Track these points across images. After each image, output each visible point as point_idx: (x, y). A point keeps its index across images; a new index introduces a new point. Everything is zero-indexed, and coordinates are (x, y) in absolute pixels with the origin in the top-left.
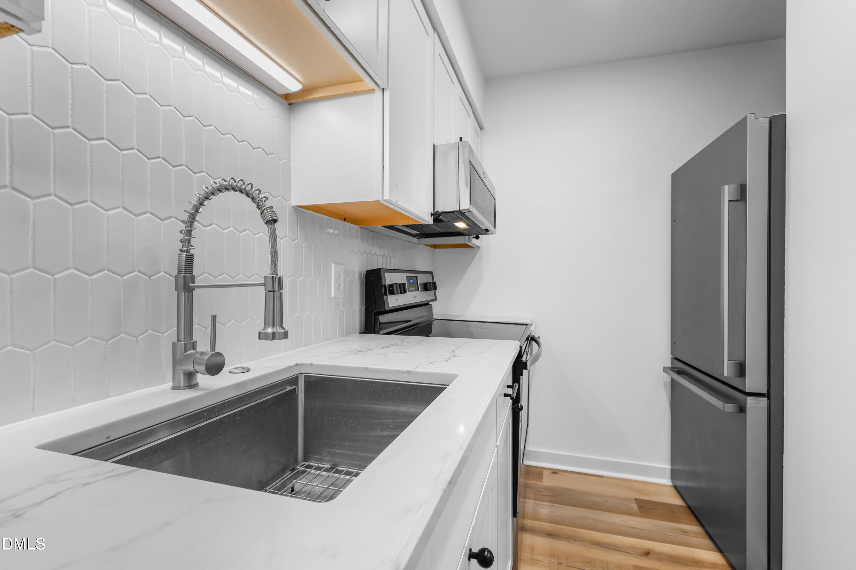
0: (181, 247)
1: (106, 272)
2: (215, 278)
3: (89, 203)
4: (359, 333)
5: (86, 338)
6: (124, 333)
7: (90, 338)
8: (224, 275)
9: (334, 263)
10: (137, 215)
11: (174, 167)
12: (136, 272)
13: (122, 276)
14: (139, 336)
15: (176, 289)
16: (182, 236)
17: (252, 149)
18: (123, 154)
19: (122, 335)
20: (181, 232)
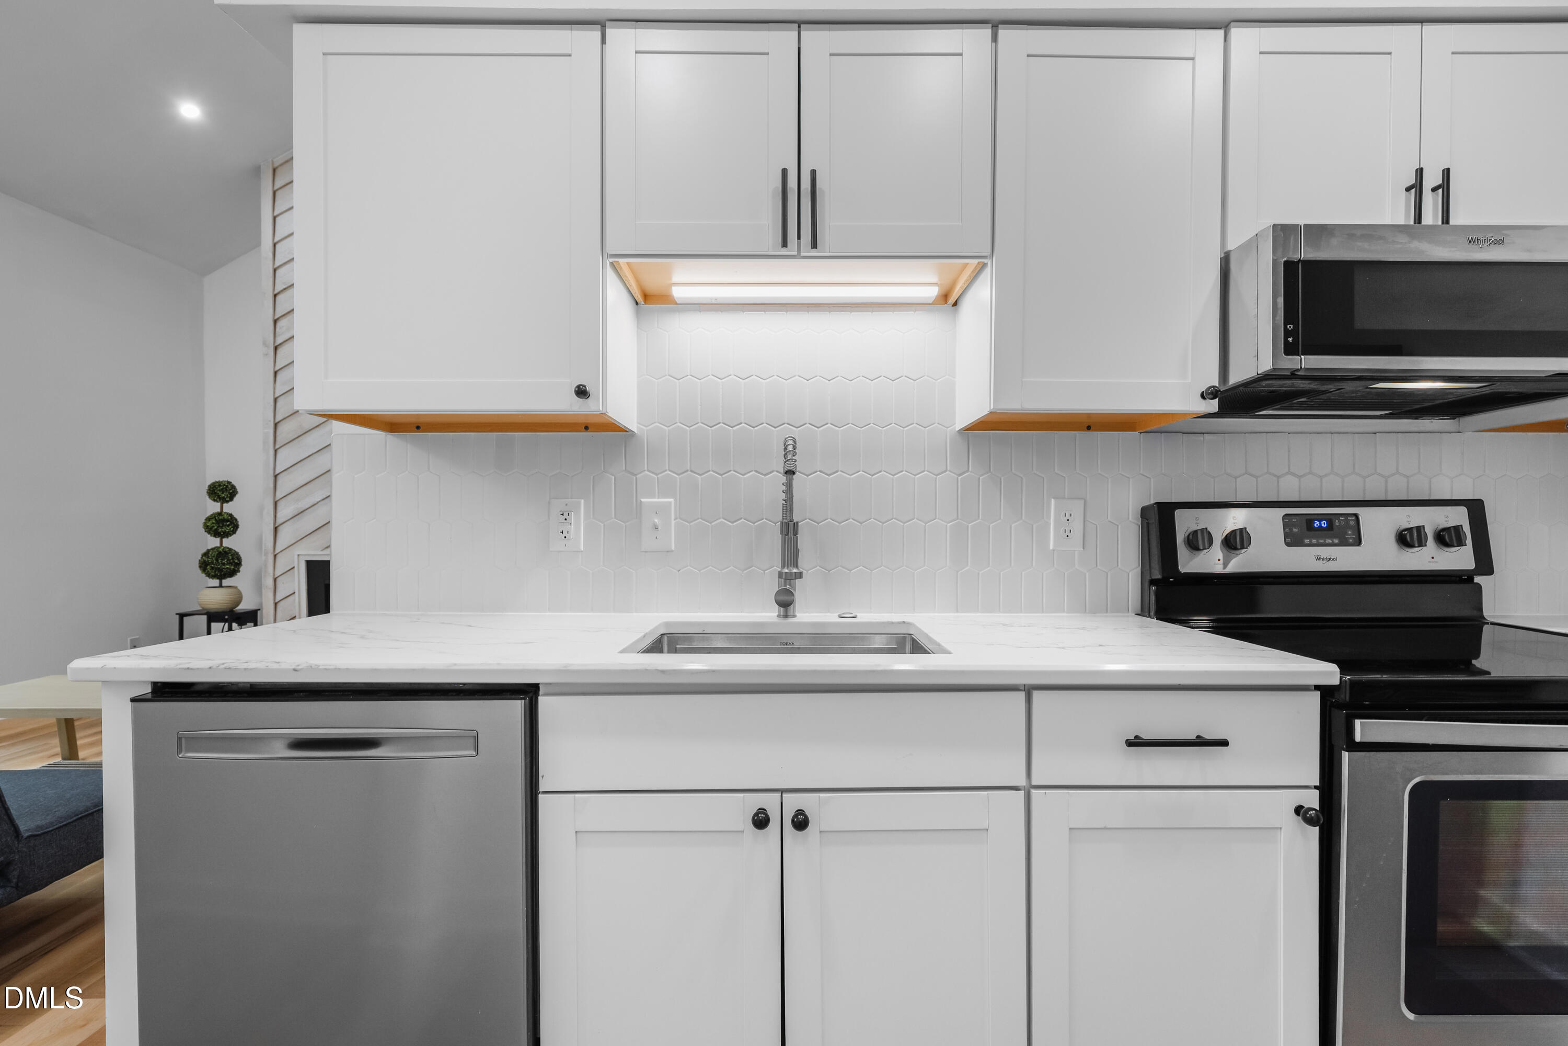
0: (784, 498)
1: (743, 520)
2: (840, 523)
3: (732, 472)
4: (1136, 614)
5: (730, 567)
6: (755, 567)
7: (732, 567)
8: (851, 520)
9: (1054, 498)
10: (765, 475)
11: (797, 428)
12: (765, 520)
13: (754, 523)
14: (766, 570)
15: (782, 533)
16: (784, 488)
17: (892, 381)
18: (755, 430)
19: (754, 568)
20: (783, 484)
